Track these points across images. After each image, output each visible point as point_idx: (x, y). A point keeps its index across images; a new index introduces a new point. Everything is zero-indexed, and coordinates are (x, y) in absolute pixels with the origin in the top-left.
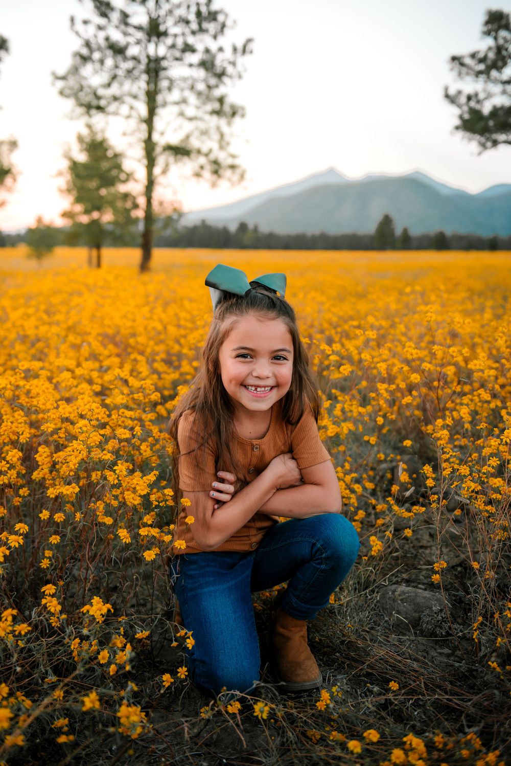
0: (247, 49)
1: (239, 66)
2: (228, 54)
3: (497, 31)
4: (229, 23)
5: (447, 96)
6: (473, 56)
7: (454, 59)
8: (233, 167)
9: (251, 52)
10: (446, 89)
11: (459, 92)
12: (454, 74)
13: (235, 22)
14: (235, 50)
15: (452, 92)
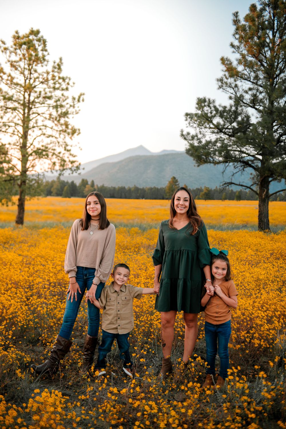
0: (81, 99)
1: (76, 108)
2: (70, 101)
3: (203, 107)
4: (71, 83)
5: (182, 135)
6: (196, 115)
7: (187, 115)
8: (72, 162)
9: (83, 100)
10: (182, 131)
11: (188, 134)
12: (187, 122)
13: (74, 83)
14: (74, 99)
15: (185, 133)
